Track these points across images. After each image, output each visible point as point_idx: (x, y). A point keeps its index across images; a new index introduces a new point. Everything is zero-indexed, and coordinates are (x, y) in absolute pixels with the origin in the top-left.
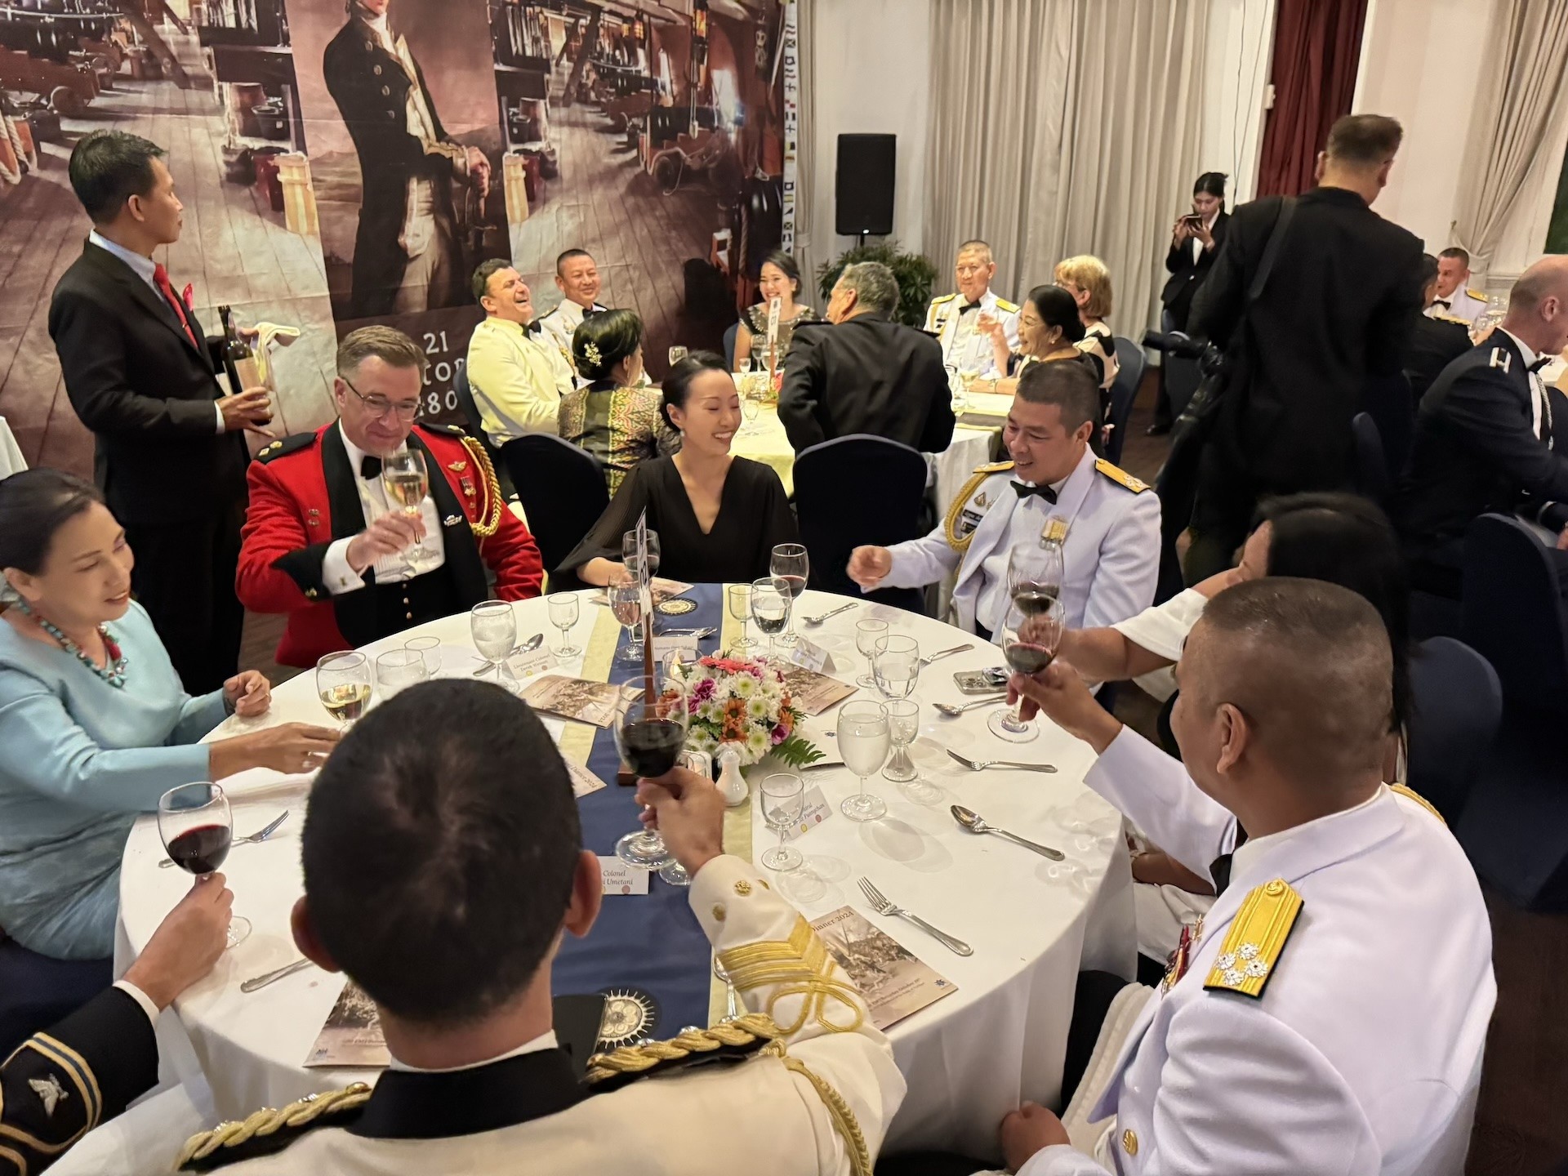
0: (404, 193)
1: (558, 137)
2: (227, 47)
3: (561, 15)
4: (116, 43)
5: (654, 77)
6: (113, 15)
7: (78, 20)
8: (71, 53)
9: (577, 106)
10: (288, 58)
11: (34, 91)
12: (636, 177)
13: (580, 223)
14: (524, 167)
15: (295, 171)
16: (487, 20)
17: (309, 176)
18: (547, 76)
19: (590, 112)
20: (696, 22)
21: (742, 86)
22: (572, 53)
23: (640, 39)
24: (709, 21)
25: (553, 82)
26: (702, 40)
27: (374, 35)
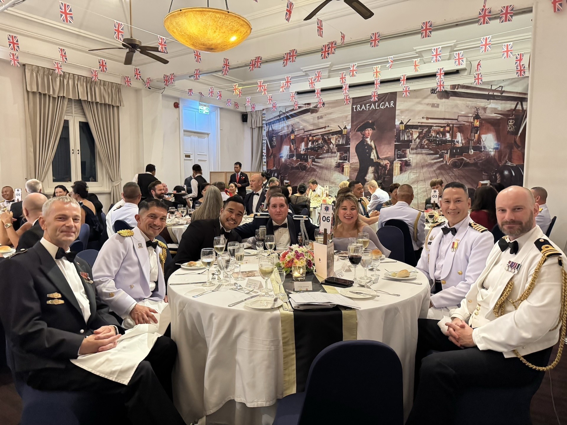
0: (368, 169)
1: (412, 157)
2: (339, 147)
3: (418, 130)
4: (324, 149)
6: (325, 145)
7: (320, 146)
9: (419, 150)
10: (349, 147)
12: (442, 165)
14: (400, 164)
16: (394, 134)
17: (349, 166)
20: (474, 123)
21: (499, 138)
22: (420, 137)
23: (448, 131)
24: (481, 121)
25: (413, 145)
26: (477, 127)
27: (367, 141)
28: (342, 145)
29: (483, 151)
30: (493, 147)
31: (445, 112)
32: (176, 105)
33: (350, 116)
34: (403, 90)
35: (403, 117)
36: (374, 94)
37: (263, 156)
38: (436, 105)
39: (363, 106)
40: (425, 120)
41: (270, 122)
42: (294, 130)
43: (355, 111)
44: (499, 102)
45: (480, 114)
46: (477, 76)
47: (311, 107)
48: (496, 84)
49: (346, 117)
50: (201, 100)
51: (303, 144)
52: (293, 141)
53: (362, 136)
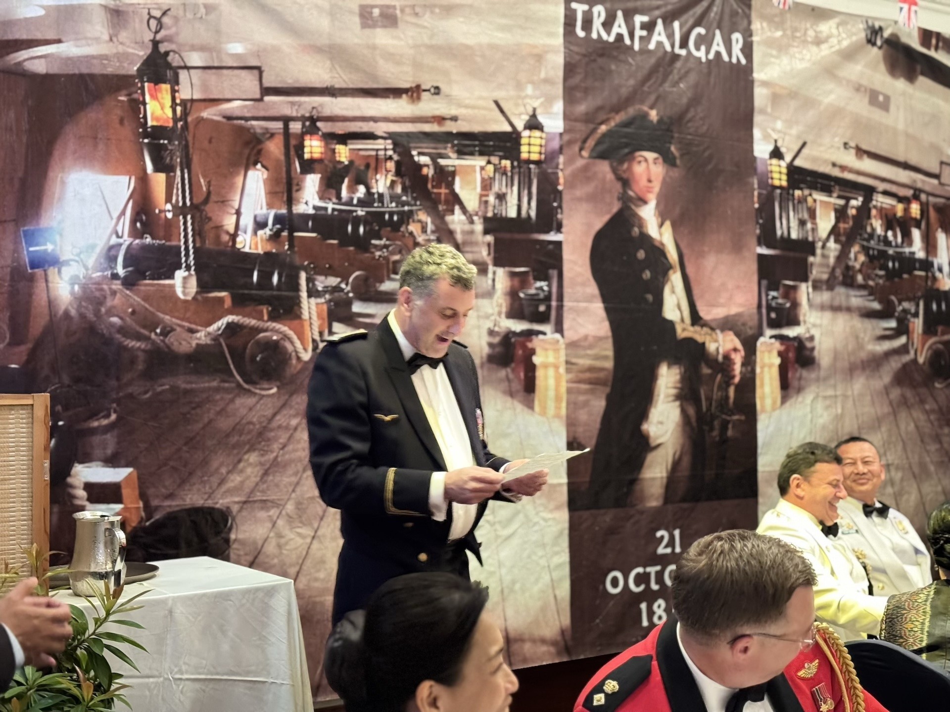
0: (651, 378)
1: (818, 322)
2: (507, 236)
3: (831, 196)
4: (411, 234)
5: (930, 259)
6: (414, 208)
7: (384, 213)
8: (373, 242)
9: (841, 290)
10: (558, 244)
11: (336, 276)
12: (905, 366)
13: (837, 416)
14: (780, 354)
15: (551, 354)
16: (753, 203)
17: (563, 359)
18: (811, 259)
19: (856, 296)
22: (840, 234)
23: (915, 219)
25: (817, 265)
28: (520, 224)
33: (558, 60)
38: (881, 98)
39: (619, 15)
42: (173, 59)
43: (581, 34)
49: (539, 58)
51: (254, 183)
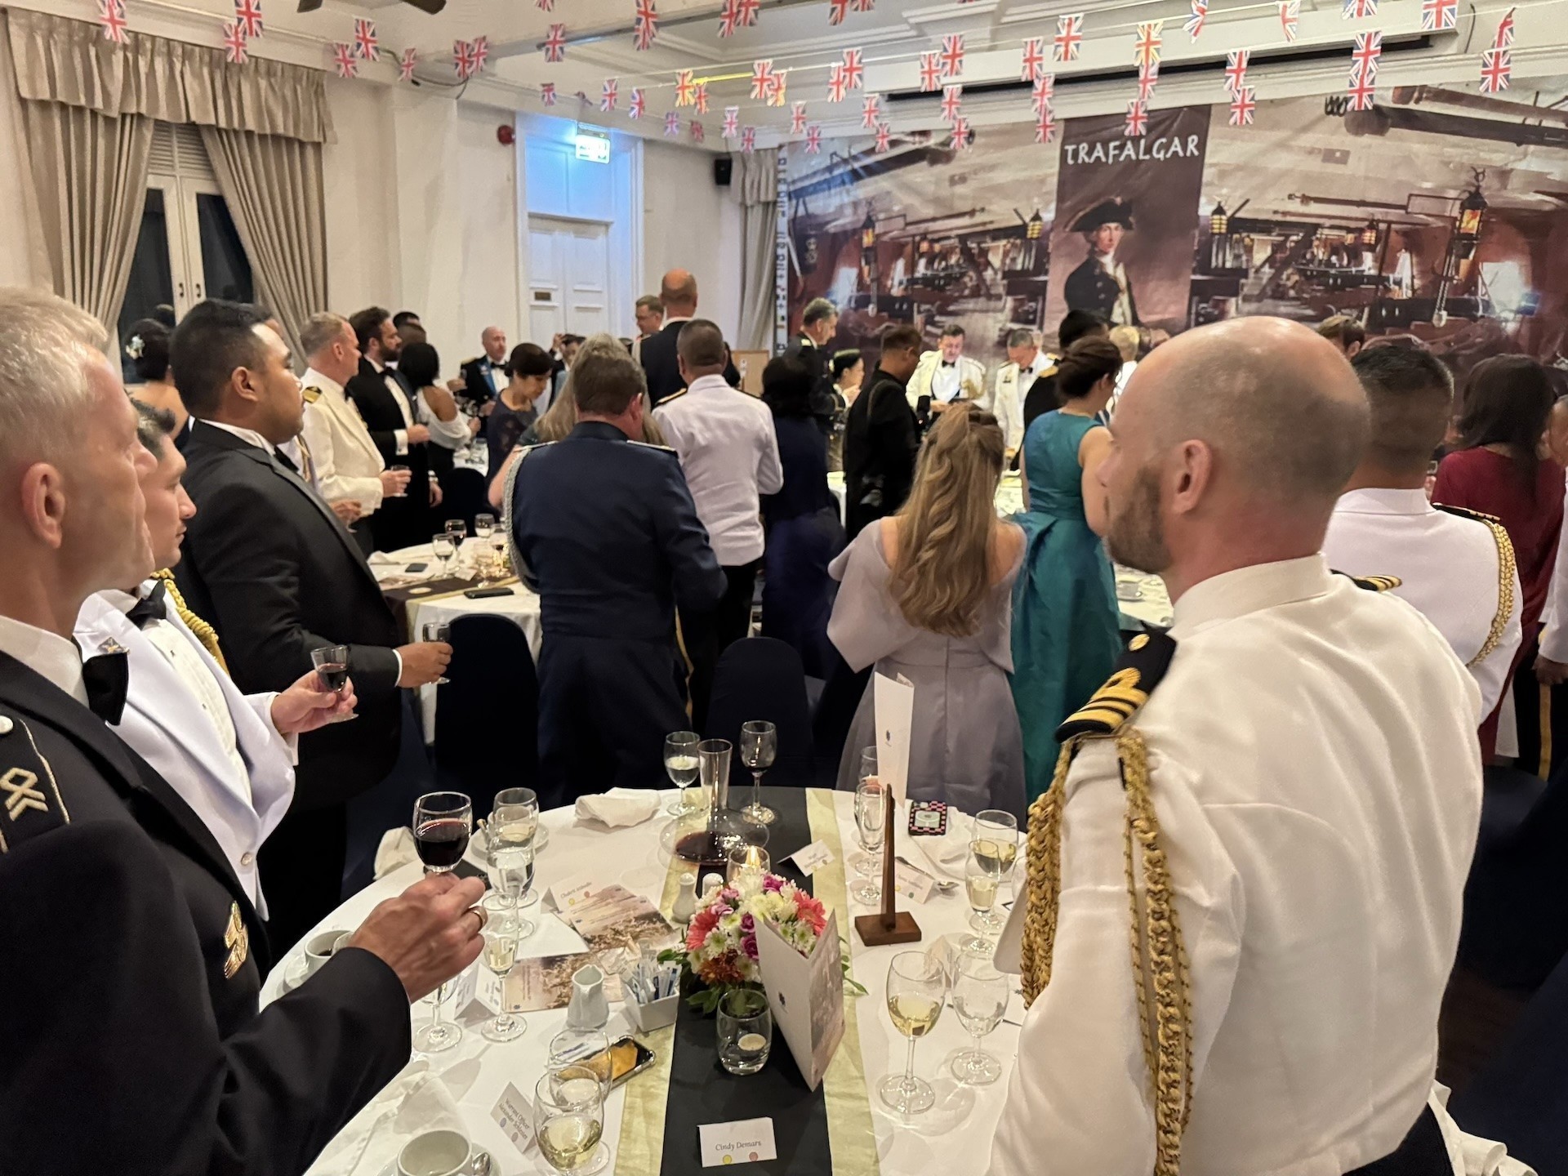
2: (1014, 279)
3: (1270, 235)
4: (965, 282)
5: (1384, 274)
7: (953, 274)
8: (947, 287)
9: (1270, 302)
10: (1045, 282)
11: (929, 304)
16: (1193, 247)
18: (1243, 281)
20: (1461, 221)
21: (1539, 278)
22: (1275, 262)
23: (1370, 244)
24: (1483, 218)
25: (1249, 285)
26: (1469, 236)
27: (1102, 265)
28: (1024, 272)
29: (1482, 317)
30: (1514, 307)
31: (1367, 178)
32: (506, 136)
33: (1055, 180)
34: (1234, 101)
35: (1225, 191)
36: (1137, 112)
37: (777, 297)
38: (1338, 154)
39: (1099, 146)
40: (1296, 206)
41: (803, 189)
42: (874, 218)
43: (1070, 162)
44: (1557, 153)
45: (1485, 193)
46: (1492, 61)
47: (932, 142)
48: (1552, 88)
49: (1042, 181)
50: (583, 118)
51: (900, 265)
52: (870, 255)
53: (1089, 246)
